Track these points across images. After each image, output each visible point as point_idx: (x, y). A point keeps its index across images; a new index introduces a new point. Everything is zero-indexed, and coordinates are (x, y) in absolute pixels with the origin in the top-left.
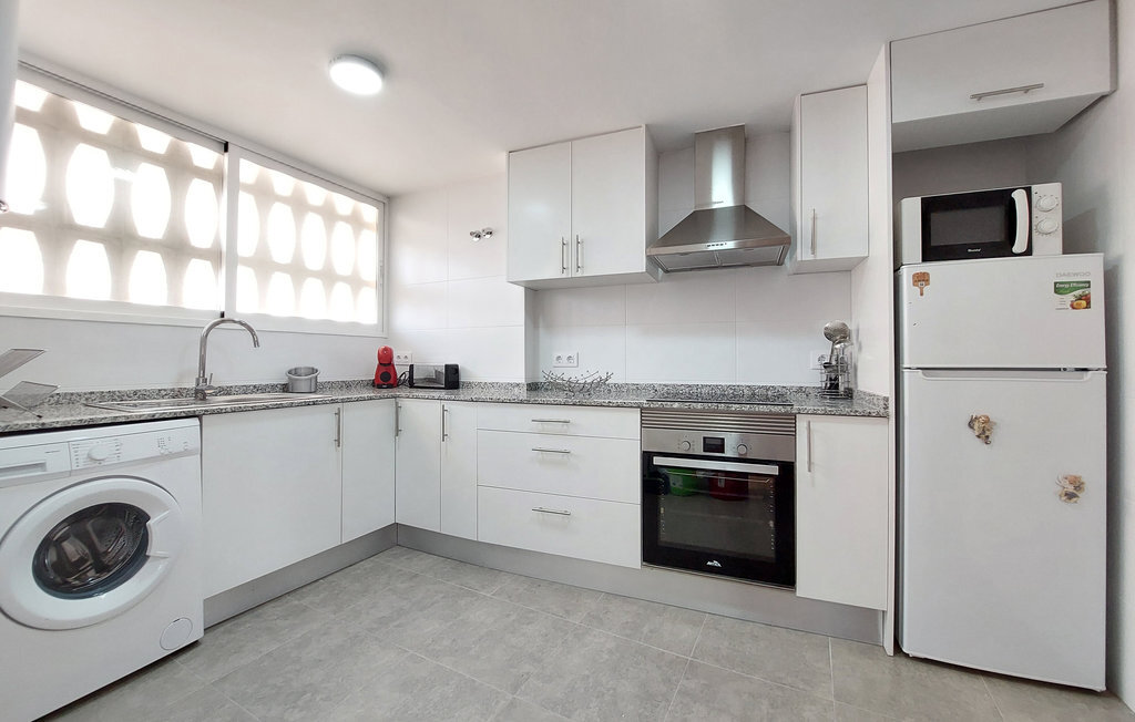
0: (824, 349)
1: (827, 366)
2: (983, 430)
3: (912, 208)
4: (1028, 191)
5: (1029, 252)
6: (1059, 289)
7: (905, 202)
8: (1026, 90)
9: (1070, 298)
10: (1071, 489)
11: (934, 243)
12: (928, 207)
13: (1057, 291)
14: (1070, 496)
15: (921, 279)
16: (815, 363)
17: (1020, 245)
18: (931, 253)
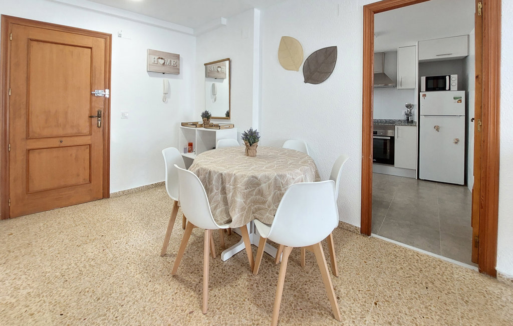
0: (406, 110)
1: (406, 114)
2: (437, 128)
3: (423, 79)
4: (450, 76)
5: (450, 90)
6: (455, 98)
7: (422, 77)
8: (449, 54)
9: (457, 100)
10: (456, 141)
11: (428, 87)
12: (427, 79)
13: (454, 99)
14: (456, 143)
15: (424, 95)
16: (403, 113)
17: (447, 88)
18: (428, 89)
